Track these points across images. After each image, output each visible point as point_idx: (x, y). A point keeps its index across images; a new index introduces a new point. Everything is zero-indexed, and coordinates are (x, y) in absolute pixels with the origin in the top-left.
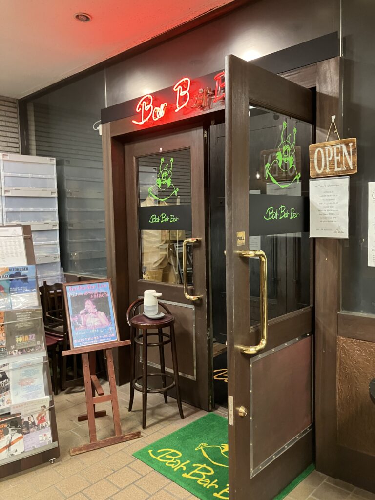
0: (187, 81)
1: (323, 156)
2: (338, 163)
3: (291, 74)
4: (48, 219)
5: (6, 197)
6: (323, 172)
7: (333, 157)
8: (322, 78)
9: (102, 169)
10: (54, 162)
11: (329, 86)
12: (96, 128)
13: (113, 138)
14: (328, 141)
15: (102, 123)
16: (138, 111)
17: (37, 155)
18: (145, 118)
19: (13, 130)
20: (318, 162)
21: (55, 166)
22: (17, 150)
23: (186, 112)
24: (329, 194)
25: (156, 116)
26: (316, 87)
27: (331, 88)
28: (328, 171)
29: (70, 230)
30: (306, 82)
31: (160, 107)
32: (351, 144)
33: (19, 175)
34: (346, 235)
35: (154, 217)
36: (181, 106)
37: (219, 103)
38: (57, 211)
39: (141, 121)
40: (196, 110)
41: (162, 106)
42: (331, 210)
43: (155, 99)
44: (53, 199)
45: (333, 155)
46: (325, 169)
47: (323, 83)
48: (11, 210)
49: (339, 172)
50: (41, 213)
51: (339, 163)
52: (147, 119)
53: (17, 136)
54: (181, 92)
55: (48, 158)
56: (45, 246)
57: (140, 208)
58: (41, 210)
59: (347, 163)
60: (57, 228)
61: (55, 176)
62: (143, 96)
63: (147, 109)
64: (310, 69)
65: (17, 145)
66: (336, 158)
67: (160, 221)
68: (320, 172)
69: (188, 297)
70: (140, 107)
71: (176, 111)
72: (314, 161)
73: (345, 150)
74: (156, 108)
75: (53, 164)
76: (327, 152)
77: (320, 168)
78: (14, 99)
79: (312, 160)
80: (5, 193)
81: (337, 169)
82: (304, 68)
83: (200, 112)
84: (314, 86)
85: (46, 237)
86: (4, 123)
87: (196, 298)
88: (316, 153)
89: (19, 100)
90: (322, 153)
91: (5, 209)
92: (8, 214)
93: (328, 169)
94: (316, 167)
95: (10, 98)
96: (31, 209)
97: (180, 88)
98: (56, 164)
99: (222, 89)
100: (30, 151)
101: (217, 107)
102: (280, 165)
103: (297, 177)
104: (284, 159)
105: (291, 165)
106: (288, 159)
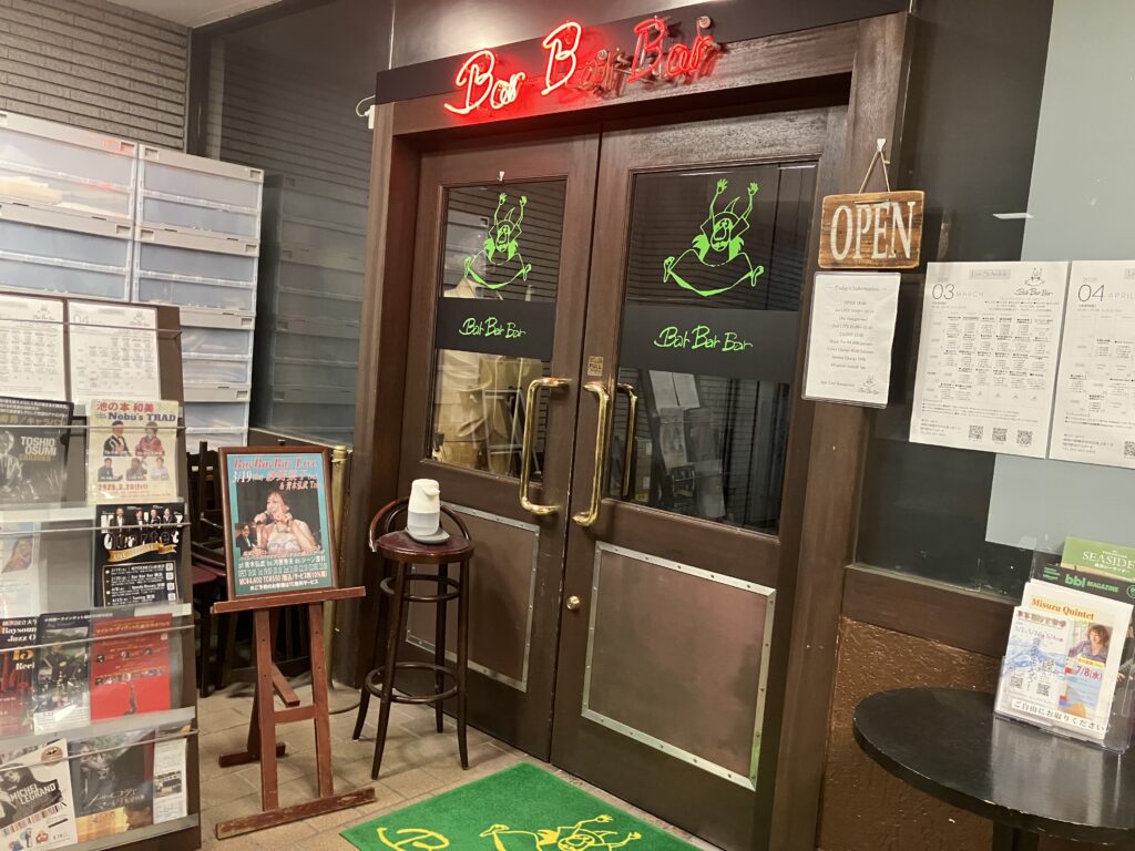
0: (574, 30)
1: (850, 223)
2: (879, 243)
3: (801, 38)
4: (234, 305)
5: (144, 244)
6: (846, 259)
7: (872, 228)
8: (866, 55)
9: (367, 207)
10: (261, 178)
11: (879, 74)
12: (363, 113)
13: (397, 138)
14: (864, 191)
15: (377, 102)
16: (458, 83)
17: (222, 159)
18: (473, 101)
19: (174, 97)
20: (837, 236)
21: (260, 188)
22: (179, 143)
23: (566, 98)
24: (856, 307)
25: (497, 100)
26: (851, 73)
27: (882, 78)
28: (857, 256)
29: (279, 333)
30: (831, 59)
31: (508, 81)
32: (911, 204)
33: (178, 199)
34: (882, 399)
35: (471, 322)
36: (556, 82)
37: (638, 85)
38: (255, 289)
39: (465, 107)
40: (587, 96)
41: (514, 79)
42: (858, 343)
43: (499, 62)
44: (250, 261)
45: (873, 222)
46: (851, 252)
47: (867, 66)
48: (151, 274)
49: (880, 261)
50: (218, 290)
51: (883, 242)
52: (477, 104)
53: (180, 110)
54: (560, 53)
55: (247, 169)
56: (219, 364)
57: (441, 300)
58: (220, 282)
59: (899, 244)
60: (251, 326)
61: (259, 209)
62: (476, 52)
63: (479, 80)
64: (843, 32)
65: (179, 132)
66: (878, 231)
67: (484, 333)
68: (839, 257)
69: (526, 504)
70: (466, 75)
71: (545, 92)
72: (829, 231)
73: (897, 216)
74: (500, 82)
75: (257, 184)
76: (859, 216)
77: (840, 249)
78: (182, 26)
79: (827, 229)
80: (142, 236)
81: (876, 255)
82: (830, 30)
83: (596, 102)
84: (848, 70)
85: (225, 345)
86: (153, 79)
87: (545, 510)
88: (836, 216)
89: (194, 30)
90: (850, 216)
91: (137, 272)
92: (143, 282)
93: (858, 252)
94: (834, 246)
95: (174, 23)
96: (197, 278)
97: (557, 44)
98: (265, 185)
99: (649, 54)
100: (209, 149)
101: (634, 93)
102: (701, 257)
103: (751, 274)
104: (713, 246)
105: (733, 254)
106: (724, 244)
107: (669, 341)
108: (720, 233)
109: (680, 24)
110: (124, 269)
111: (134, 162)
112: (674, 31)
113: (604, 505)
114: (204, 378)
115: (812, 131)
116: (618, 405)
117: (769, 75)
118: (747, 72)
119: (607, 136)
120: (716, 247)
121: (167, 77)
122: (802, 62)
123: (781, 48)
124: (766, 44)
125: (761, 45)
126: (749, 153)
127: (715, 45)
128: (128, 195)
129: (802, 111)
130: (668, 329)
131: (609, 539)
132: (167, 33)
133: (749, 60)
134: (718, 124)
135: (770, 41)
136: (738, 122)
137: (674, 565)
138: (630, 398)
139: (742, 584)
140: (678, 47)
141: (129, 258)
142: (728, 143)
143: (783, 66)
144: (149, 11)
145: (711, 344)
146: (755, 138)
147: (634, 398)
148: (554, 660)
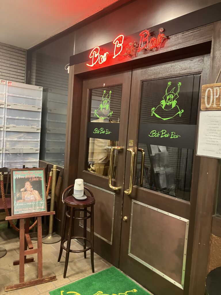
0: (122, 37)
1: (212, 94)
3: (194, 31)
4: (34, 125)
5: (8, 109)
6: (211, 107)
7: (220, 95)
8: (217, 33)
9: (67, 95)
10: (42, 89)
12: (66, 69)
13: (75, 75)
14: (216, 83)
15: (70, 65)
16: (90, 57)
17: (36, 85)
18: (94, 62)
19: (22, 69)
20: (207, 99)
21: (42, 92)
22: (23, 81)
23: (120, 59)
24: (215, 123)
25: (101, 61)
26: (211, 41)
28: (215, 106)
29: (48, 133)
30: (204, 37)
31: (103, 55)
33: (18, 96)
35: (96, 129)
36: (117, 54)
37: (142, 52)
38: (41, 120)
39: (92, 64)
40: (127, 58)
41: (105, 54)
42: (215, 136)
43: (101, 50)
44: (39, 113)
45: (220, 93)
46: (212, 104)
47: (217, 38)
48: (10, 117)
50: (30, 121)
52: (95, 63)
53: (24, 72)
54: (118, 45)
55: (38, 87)
56: (30, 142)
58: (30, 119)
60: (40, 131)
61: (41, 98)
62: (95, 48)
63: (96, 56)
64: (209, 27)
65: (23, 78)
67: (100, 133)
68: (208, 106)
69: (111, 186)
70: (92, 54)
71: (114, 57)
72: (204, 97)
74: (101, 56)
75: (41, 91)
76: (215, 91)
77: (208, 103)
78: (24, 49)
79: (203, 96)
80: (7, 106)
82: (204, 27)
83: (129, 59)
84: (210, 40)
85: (32, 137)
86: (16, 64)
87: (117, 188)
88: (207, 92)
89: (27, 50)
90: (211, 92)
91: (6, 116)
92: (8, 119)
93: (215, 104)
94: (206, 102)
95: (22, 49)
96: (23, 118)
97: (117, 42)
98: (43, 91)
99: (145, 42)
100: (32, 82)
101: (141, 55)
102: (163, 107)
103: (179, 112)
104: (167, 104)
105: (173, 106)
106: (170, 103)
107: (153, 135)
108: (169, 99)
109: (154, 32)
110: (2, 116)
111: (5, 86)
112: (152, 34)
113: (134, 187)
114: (26, 146)
115: (199, 63)
116: (138, 155)
117: (183, 45)
118: (176, 45)
119: (134, 70)
120: (168, 104)
121: (20, 63)
122: (194, 39)
123: (187, 35)
124: (182, 35)
125: (180, 35)
126: (178, 72)
127: (165, 37)
128: (3, 95)
129: (195, 57)
130: (153, 131)
131: (136, 199)
132: (20, 51)
133: (176, 41)
134: (168, 64)
135: (183, 33)
136: (174, 62)
137: (156, 209)
138: (142, 153)
139: (178, 217)
140: (153, 38)
141: (4, 113)
142: (171, 70)
143: (188, 41)
144: (15, 45)
145: (167, 136)
146: (180, 67)
147: (144, 153)
148: (120, 236)
